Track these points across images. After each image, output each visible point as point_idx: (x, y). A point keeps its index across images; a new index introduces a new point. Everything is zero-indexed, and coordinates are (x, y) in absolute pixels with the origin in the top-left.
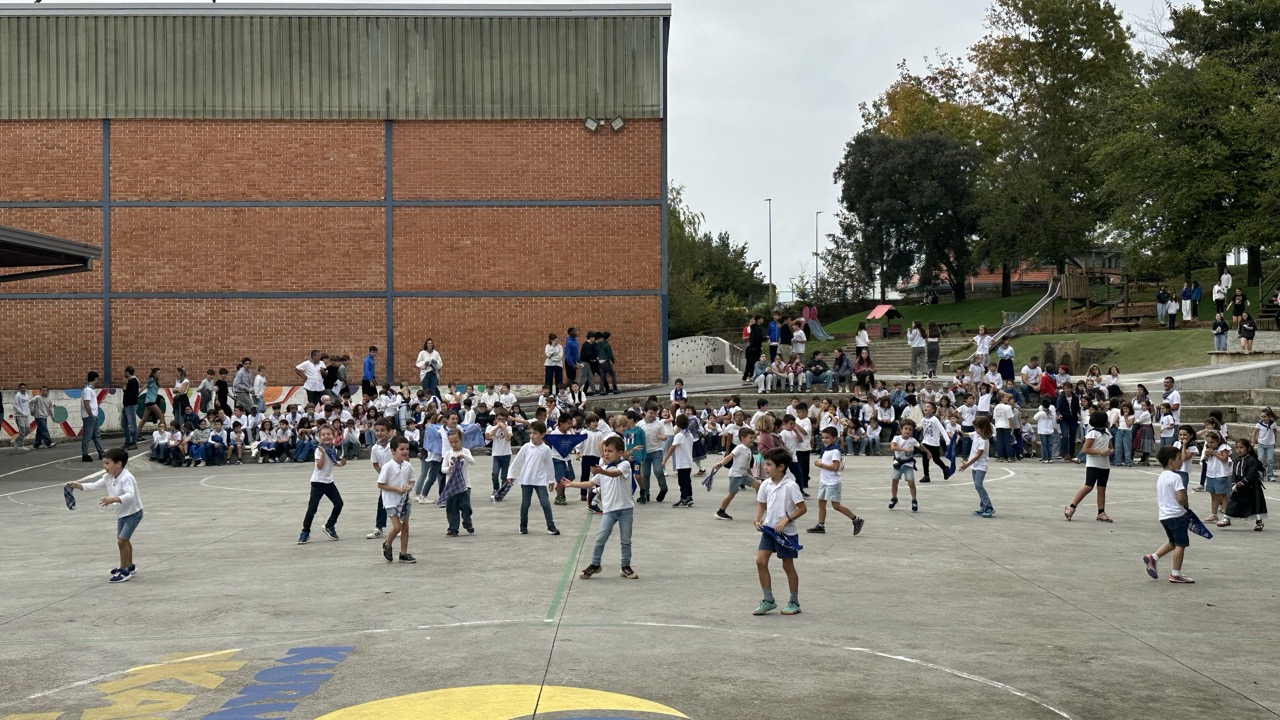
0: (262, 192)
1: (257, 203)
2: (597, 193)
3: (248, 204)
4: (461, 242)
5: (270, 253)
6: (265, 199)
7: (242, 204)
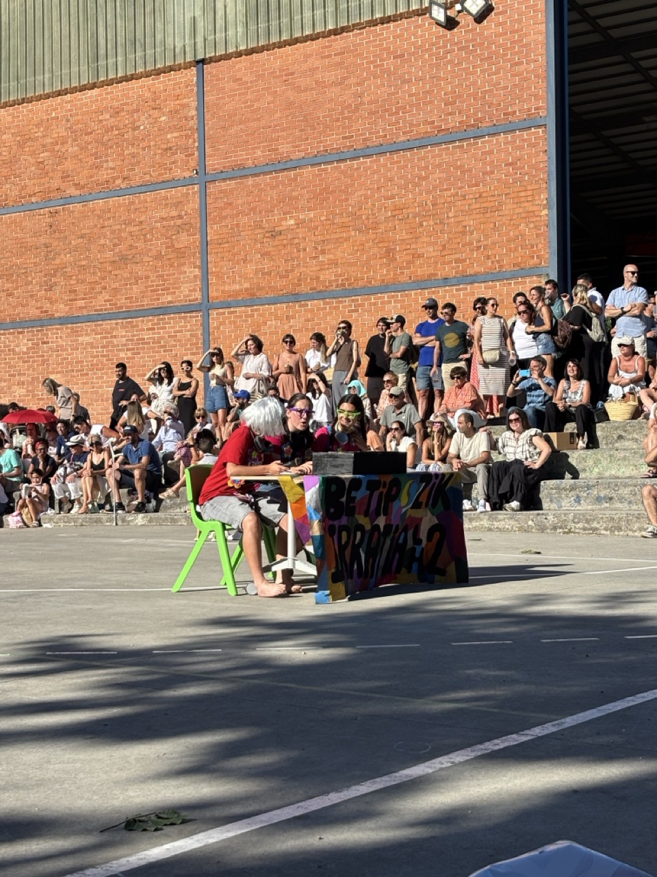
0: (75, 185)
1: (70, 200)
2: (453, 122)
3: (62, 202)
4: (284, 223)
5: (84, 263)
6: (78, 192)
7: (57, 203)
